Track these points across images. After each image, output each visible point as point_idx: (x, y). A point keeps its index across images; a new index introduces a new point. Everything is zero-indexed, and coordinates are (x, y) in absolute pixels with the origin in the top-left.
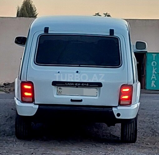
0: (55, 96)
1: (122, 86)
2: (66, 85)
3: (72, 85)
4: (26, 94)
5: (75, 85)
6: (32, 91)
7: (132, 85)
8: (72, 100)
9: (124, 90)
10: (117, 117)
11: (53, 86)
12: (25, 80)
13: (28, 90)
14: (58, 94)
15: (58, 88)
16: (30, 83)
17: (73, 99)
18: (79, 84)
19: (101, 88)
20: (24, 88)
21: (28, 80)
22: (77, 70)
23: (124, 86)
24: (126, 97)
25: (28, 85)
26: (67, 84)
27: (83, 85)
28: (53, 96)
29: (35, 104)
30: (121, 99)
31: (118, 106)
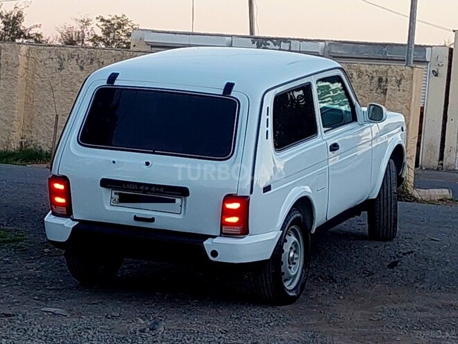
0: (108, 207)
1: (226, 196)
2: (124, 187)
3: (134, 188)
5: (140, 189)
6: (67, 194)
7: (248, 197)
8: (136, 218)
9: (229, 206)
10: (211, 258)
11: (103, 188)
12: (56, 174)
14: (112, 204)
15: (114, 192)
16: (64, 180)
17: (137, 216)
18: (147, 188)
19: (188, 198)
20: (54, 187)
21: (61, 173)
23: (230, 198)
24: (234, 220)
25: (61, 184)
26: (126, 185)
27: (153, 189)
28: (104, 207)
29: (74, 220)
30: (223, 224)
31: (221, 236)
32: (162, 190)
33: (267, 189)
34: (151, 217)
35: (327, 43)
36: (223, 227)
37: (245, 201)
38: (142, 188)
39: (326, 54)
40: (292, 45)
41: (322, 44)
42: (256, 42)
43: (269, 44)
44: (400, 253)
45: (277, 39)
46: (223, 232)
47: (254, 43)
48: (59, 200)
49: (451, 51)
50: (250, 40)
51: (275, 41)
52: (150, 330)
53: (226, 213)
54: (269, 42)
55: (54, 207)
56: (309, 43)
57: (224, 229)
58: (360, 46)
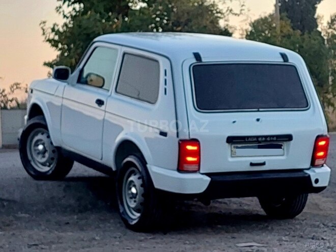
0: (230, 159)
2: (246, 140)
3: (253, 140)
4: (190, 159)
5: (257, 141)
8: (252, 164)
10: (315, 185)
11: (227, 144)
12: (187, 138)
13: (192, 153)
14: (233, 156)
15: (233, 146)
16: (195, 142)
17: (253, 162)
18: (263, 139)
19: (291, 142)
20: (187, 149)
21: (192, 137)
22: (258, 117)
26: (248, 139)
27: (268, 139)
28: (227, 159)
29: (201, 174)
32: (275, 139)
34: (263, 162)
38: (260, 139)
57: (316, 162)
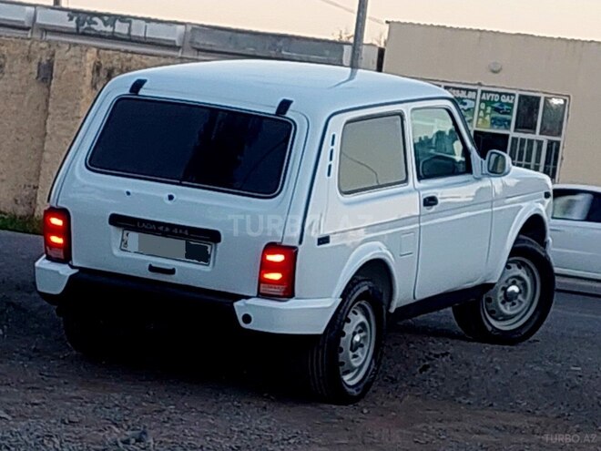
0: (116, 252)
1: (268, 245)
2: (138, 226)
3: (151, 228)
5: (159, 231)
6: (66, 232)
8: (152, 269)
9: (271, 258)
10: (243, 325)
11: (112, 227)
12: (54, 205)
14: (123, 248)
15: (125, 232)
16: (63, 213)
17: (154, 265)
18: (167, 229)
19: (219, 244)
20: (50, 223)
21: (60, 205)
22: (171, 194)
23: (272, 247)
24: (276, 276)
25: (59, 218)
26: (141, 225)
27: (176, 231)
28: (112, 252)
29: (72, 267)
30: (262, 281)
31: (258, 296)
32: (186, 233)
33: (324, 240)
34: (171, 268)
35: (189, 28)
36: (262, 285)
37: (291, 253)
38: (161, 228)
39: (187, 45)
40: (133, 27)
41: (181, 28)
42: (75, 18)
43: (95, 23)
44: (430, 354)
45: (109, 15)
46: (261, 291)
47: (71, 19)
48: (56, 240)
49: (381, 52)
50: (66, 13)
51: (106, 18)
52: (137, 441)
53: (267, 267)
54: (96, 19)
55: (48, 248)
56: (160, 25)
57: (262, 288)
58: (239, 35)
